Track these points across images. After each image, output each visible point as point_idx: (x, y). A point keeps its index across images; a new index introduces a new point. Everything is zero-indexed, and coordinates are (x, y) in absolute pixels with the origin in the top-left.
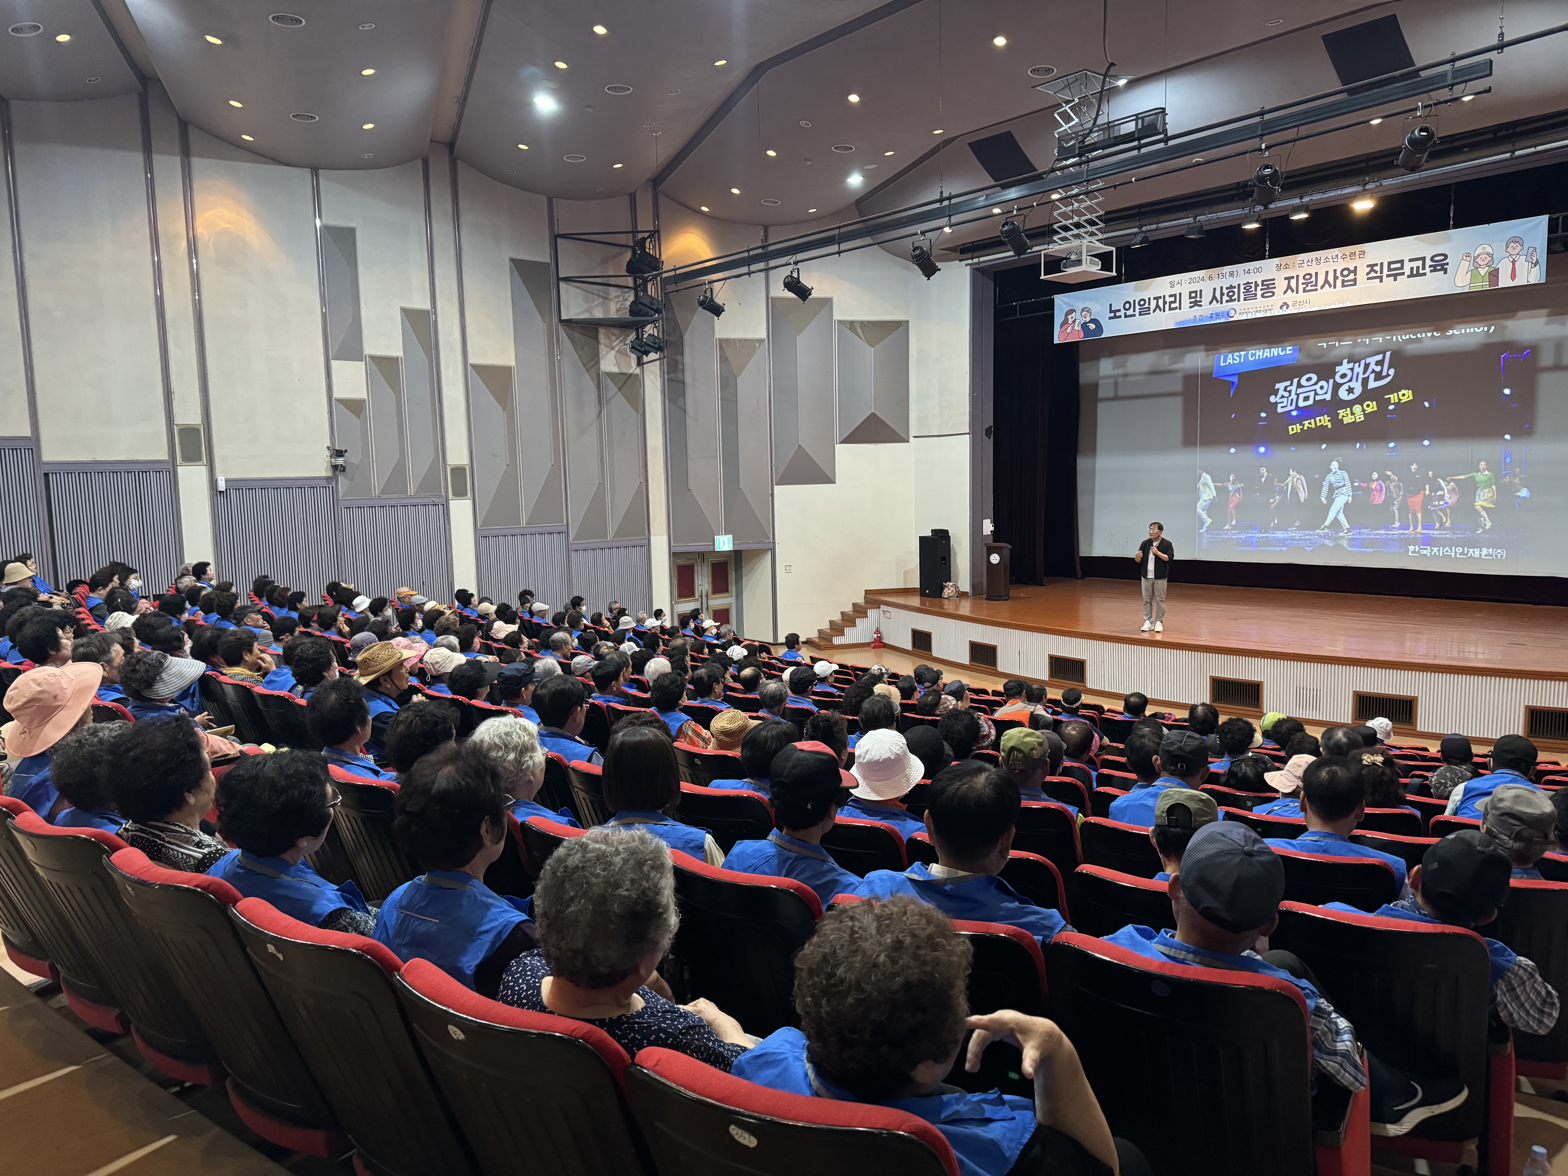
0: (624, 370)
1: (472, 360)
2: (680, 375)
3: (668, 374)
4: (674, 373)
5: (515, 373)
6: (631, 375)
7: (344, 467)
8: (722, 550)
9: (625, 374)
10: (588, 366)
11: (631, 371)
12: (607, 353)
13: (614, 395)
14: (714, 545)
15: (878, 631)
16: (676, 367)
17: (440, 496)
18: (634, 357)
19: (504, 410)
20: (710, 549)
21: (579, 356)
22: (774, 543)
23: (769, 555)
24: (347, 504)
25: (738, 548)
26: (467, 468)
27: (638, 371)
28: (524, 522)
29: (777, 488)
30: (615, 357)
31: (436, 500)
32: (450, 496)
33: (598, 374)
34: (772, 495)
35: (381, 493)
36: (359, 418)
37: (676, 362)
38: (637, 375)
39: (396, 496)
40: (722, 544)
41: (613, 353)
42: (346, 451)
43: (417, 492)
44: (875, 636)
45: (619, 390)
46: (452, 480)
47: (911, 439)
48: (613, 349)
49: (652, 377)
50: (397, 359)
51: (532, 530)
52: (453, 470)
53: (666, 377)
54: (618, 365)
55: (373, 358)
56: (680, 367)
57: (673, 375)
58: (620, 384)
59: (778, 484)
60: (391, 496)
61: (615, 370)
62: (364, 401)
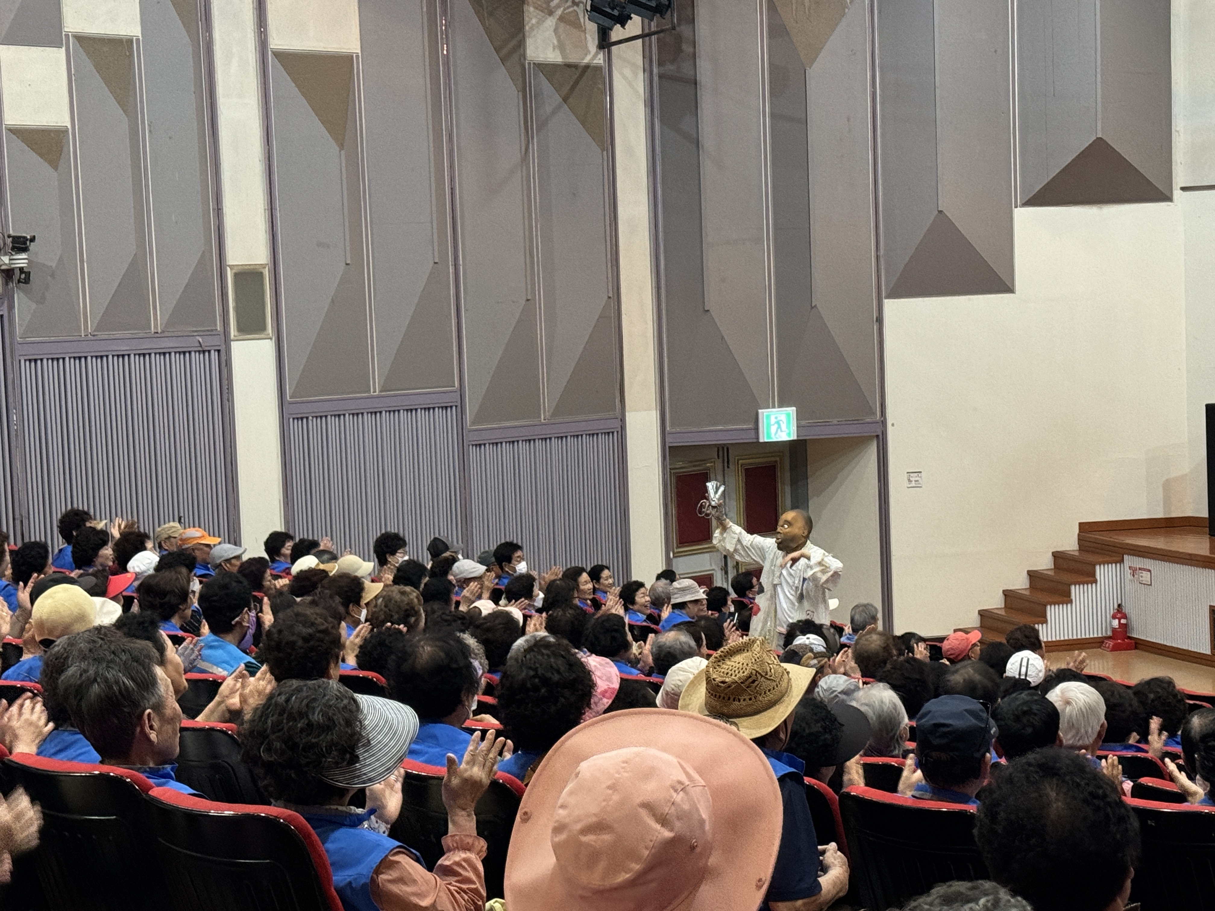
0: (573, 59)
1: (277, 42)
2: (686, 68)
3: (660, 64)
4: (673, 61)
5: (359, 67)
6: (587, 67)
7: (28, 274)
8: (774, 439)
9: (574, 66)
10: (505, 51)
11: (587, 60)
12: (540, 22)
13: (554, 112)
14: (757, 429)
15: (1120, 612)
16: (679, 50)
17: (212, 333)
18: (592, 28)
19: (341, 146)
20: (748, 438)
21: (486, 29)
22: (884, 423)
23: (872, 452)
24: (33, 352)
25: (808, 436)
26: (266, 272)
27: (600, 60)
28: (375, 388)
29: (891, 306)
30: (556, 30)
31: (207, 342)
32: (233, 331)
33: (523, 67)
34: (880, 320)
35: (99, 328)
36: (56, 168)
37: (679, 39)
38: (598, 68)
39: (127, 334)
40: (773, 429)
41: (550, 22)
42: (33, 239)
43: (169, 324)
44: (1115, 623)
45: (565, 100)
46: (237, 299)
47: (1177, 194)
48: (551, 13)
49: (627, 72)
50: (130, 41)
51: (393, 403)
52: (237, 276)
53: (655, 70)
54: (561, 47)
55: (82, 39)
56: (687, 48)
57: (670, 68)
58: (566, 89)
59: (889, 297)
60: (118, 334)
61: (553, 56)
62: (65, 131)
